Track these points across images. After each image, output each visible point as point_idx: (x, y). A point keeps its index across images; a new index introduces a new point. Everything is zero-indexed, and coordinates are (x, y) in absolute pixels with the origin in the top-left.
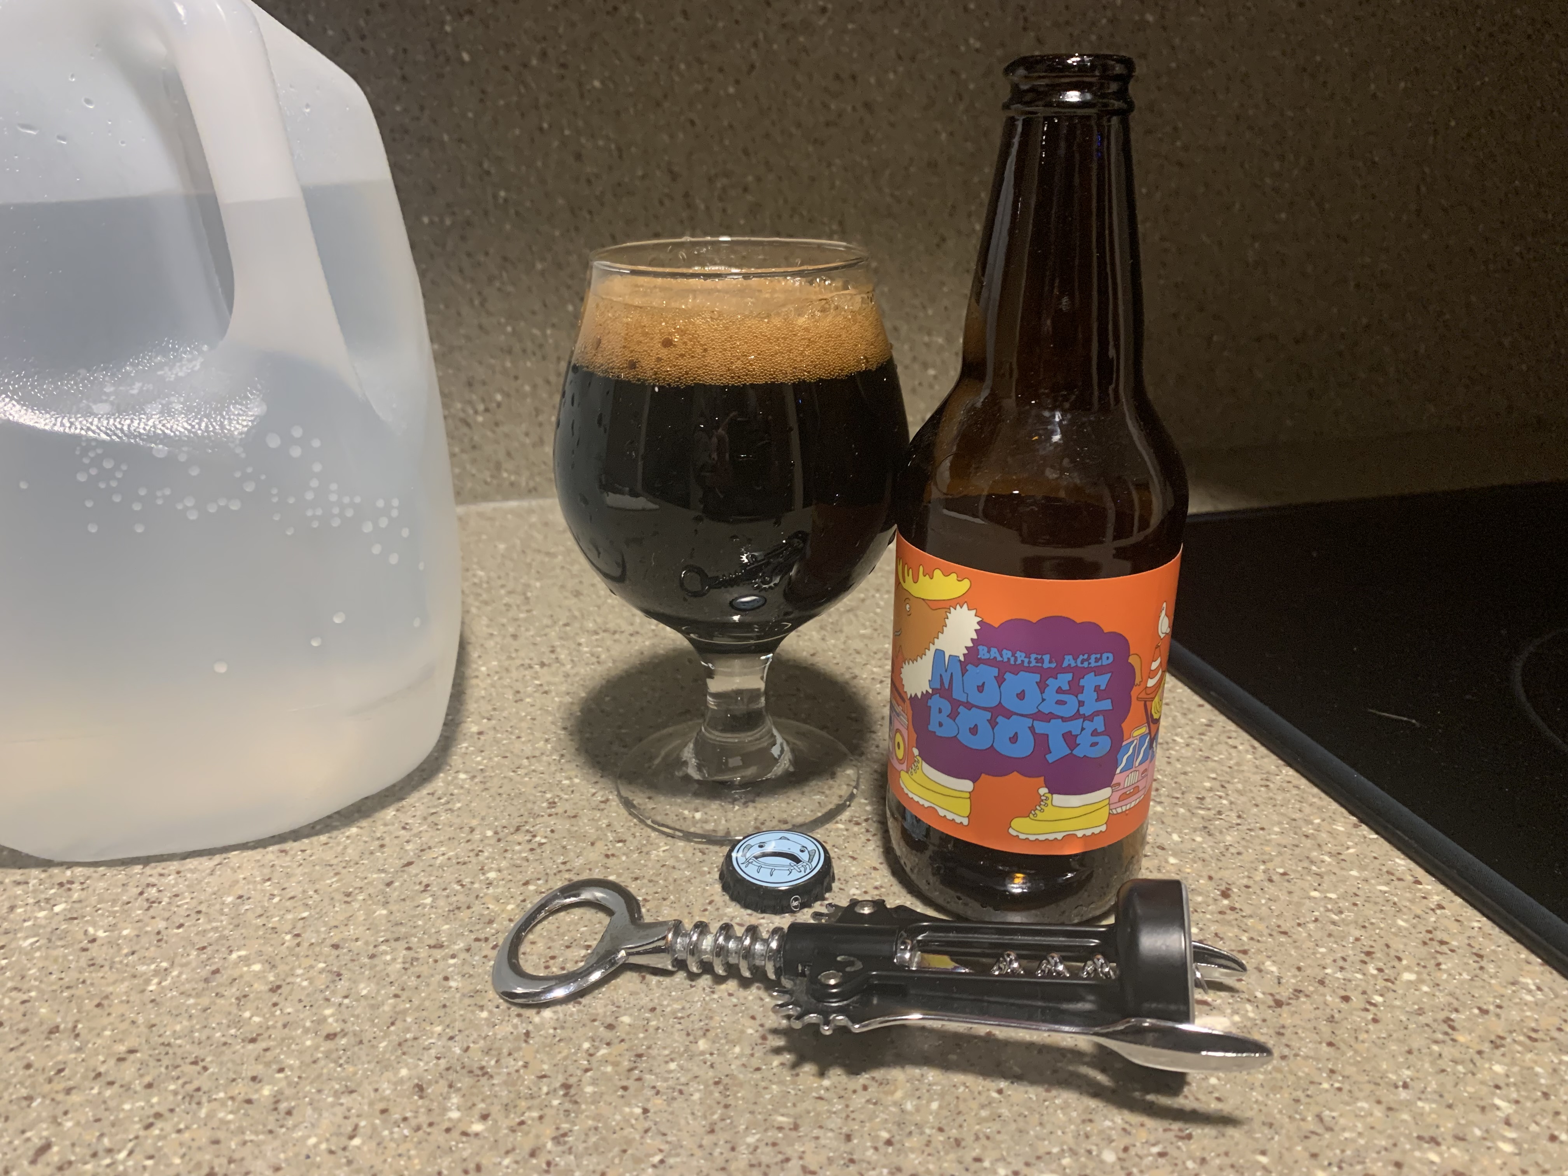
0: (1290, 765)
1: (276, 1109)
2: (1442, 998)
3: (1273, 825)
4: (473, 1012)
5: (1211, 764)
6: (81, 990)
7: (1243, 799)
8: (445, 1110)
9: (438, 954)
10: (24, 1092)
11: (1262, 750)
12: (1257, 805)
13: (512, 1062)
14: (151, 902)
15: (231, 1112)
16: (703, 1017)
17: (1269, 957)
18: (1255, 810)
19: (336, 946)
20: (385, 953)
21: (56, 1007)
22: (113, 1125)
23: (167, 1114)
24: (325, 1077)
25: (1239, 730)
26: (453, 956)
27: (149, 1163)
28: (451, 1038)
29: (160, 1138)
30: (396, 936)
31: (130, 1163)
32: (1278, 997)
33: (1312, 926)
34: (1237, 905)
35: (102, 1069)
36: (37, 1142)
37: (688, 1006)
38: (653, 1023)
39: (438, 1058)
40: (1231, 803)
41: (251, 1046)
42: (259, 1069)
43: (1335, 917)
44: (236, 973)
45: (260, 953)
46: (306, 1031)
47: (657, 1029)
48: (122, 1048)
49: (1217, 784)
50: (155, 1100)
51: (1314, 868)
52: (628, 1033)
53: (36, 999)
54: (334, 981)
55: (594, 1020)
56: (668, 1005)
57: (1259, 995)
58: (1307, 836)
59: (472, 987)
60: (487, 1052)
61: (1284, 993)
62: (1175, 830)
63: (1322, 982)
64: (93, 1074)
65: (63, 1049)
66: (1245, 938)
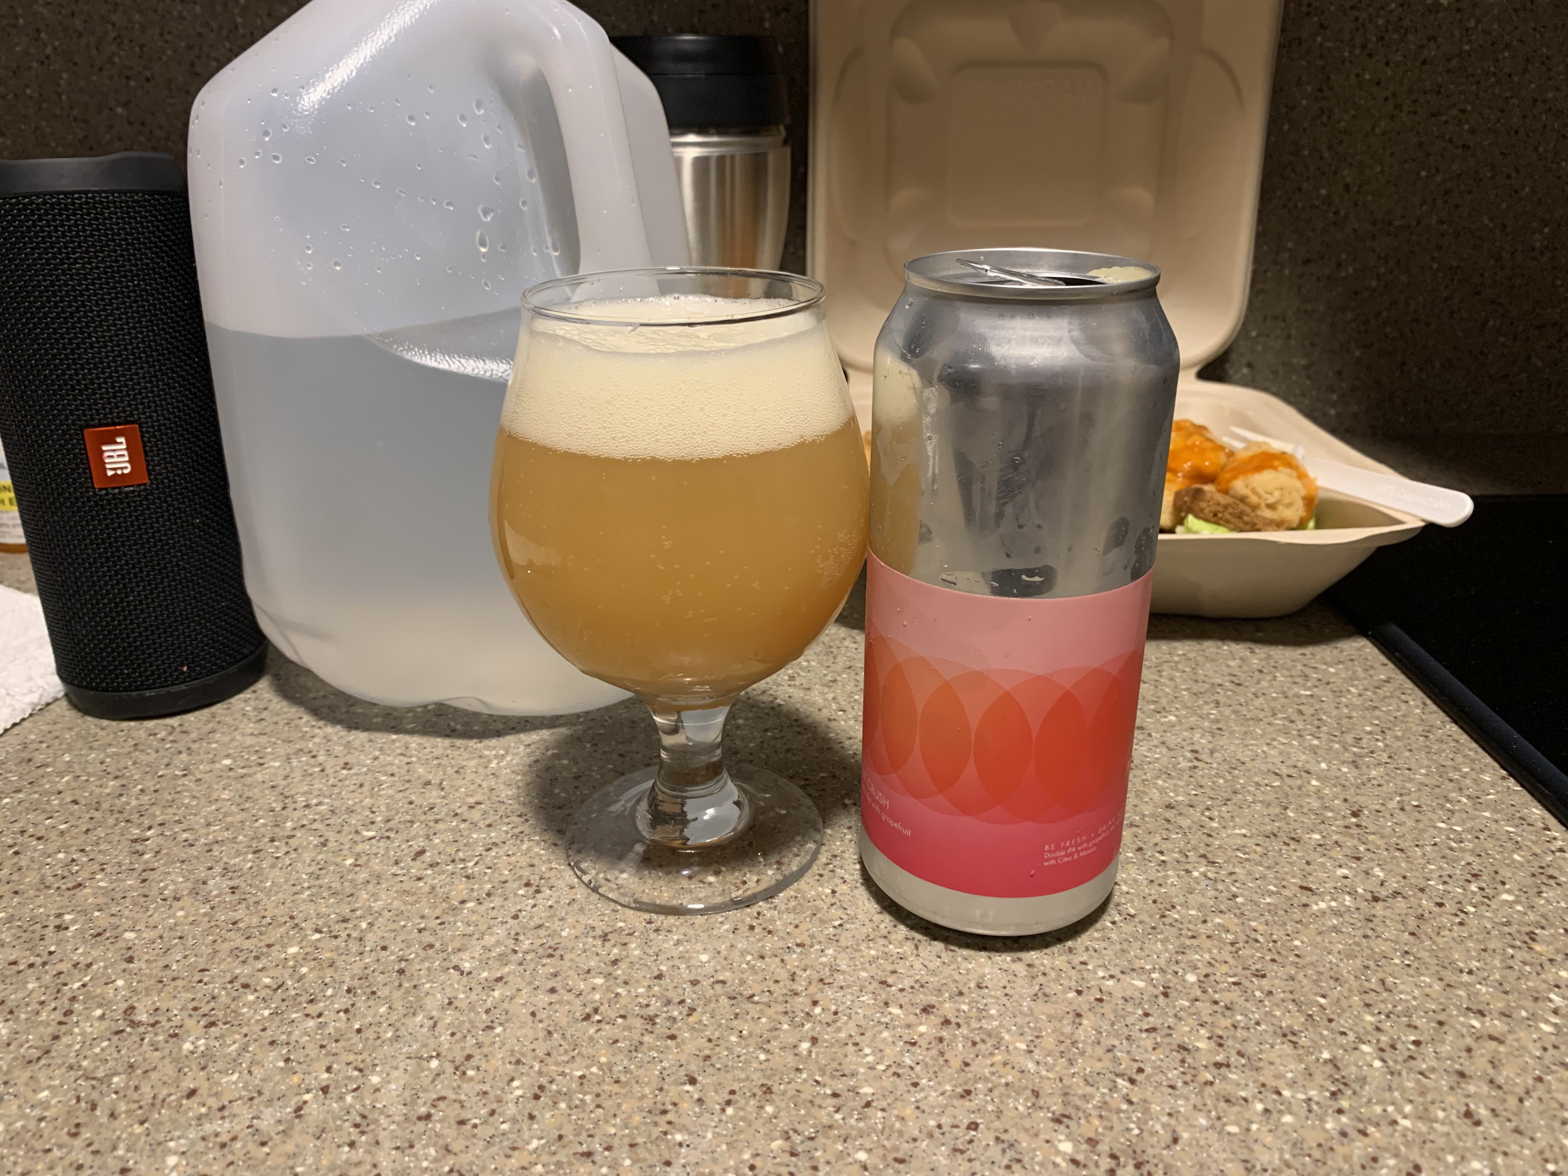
0: (1456, 722)
2: (1532, 917)
3: (1421, 767)
5: (1377, 713)
6: (445, 761)
7: (1399, 744)
10: (408, 818)
11: (1433, 707)
12: (1410, 750)
17: (1379, 865)
18: (1408, 754)
19: (622, 755)
22: (465, 845)
23: (501, 844)
25: (1416, 688)
27: (488, 871)
29: (495, 857)
31: (476, 869)
32: (1376, 894)
33: (1429, 848)
34: (1363, 824)
36: (416, 848)
40: (1386, 745)
41: (558, 811)
43: (1454, 845)
45: (568, 753)
49: (1378, 729)
50: (493, 835)
51: (1448, 805)
53: (416, 763)
57: (1360, 890)
58: (1451, 780)
61: (1383, 893)
62: (1324, 760)
63: (1422, 890)
64: (453, 814)
65: (433, 795)
66: (1362, 849)
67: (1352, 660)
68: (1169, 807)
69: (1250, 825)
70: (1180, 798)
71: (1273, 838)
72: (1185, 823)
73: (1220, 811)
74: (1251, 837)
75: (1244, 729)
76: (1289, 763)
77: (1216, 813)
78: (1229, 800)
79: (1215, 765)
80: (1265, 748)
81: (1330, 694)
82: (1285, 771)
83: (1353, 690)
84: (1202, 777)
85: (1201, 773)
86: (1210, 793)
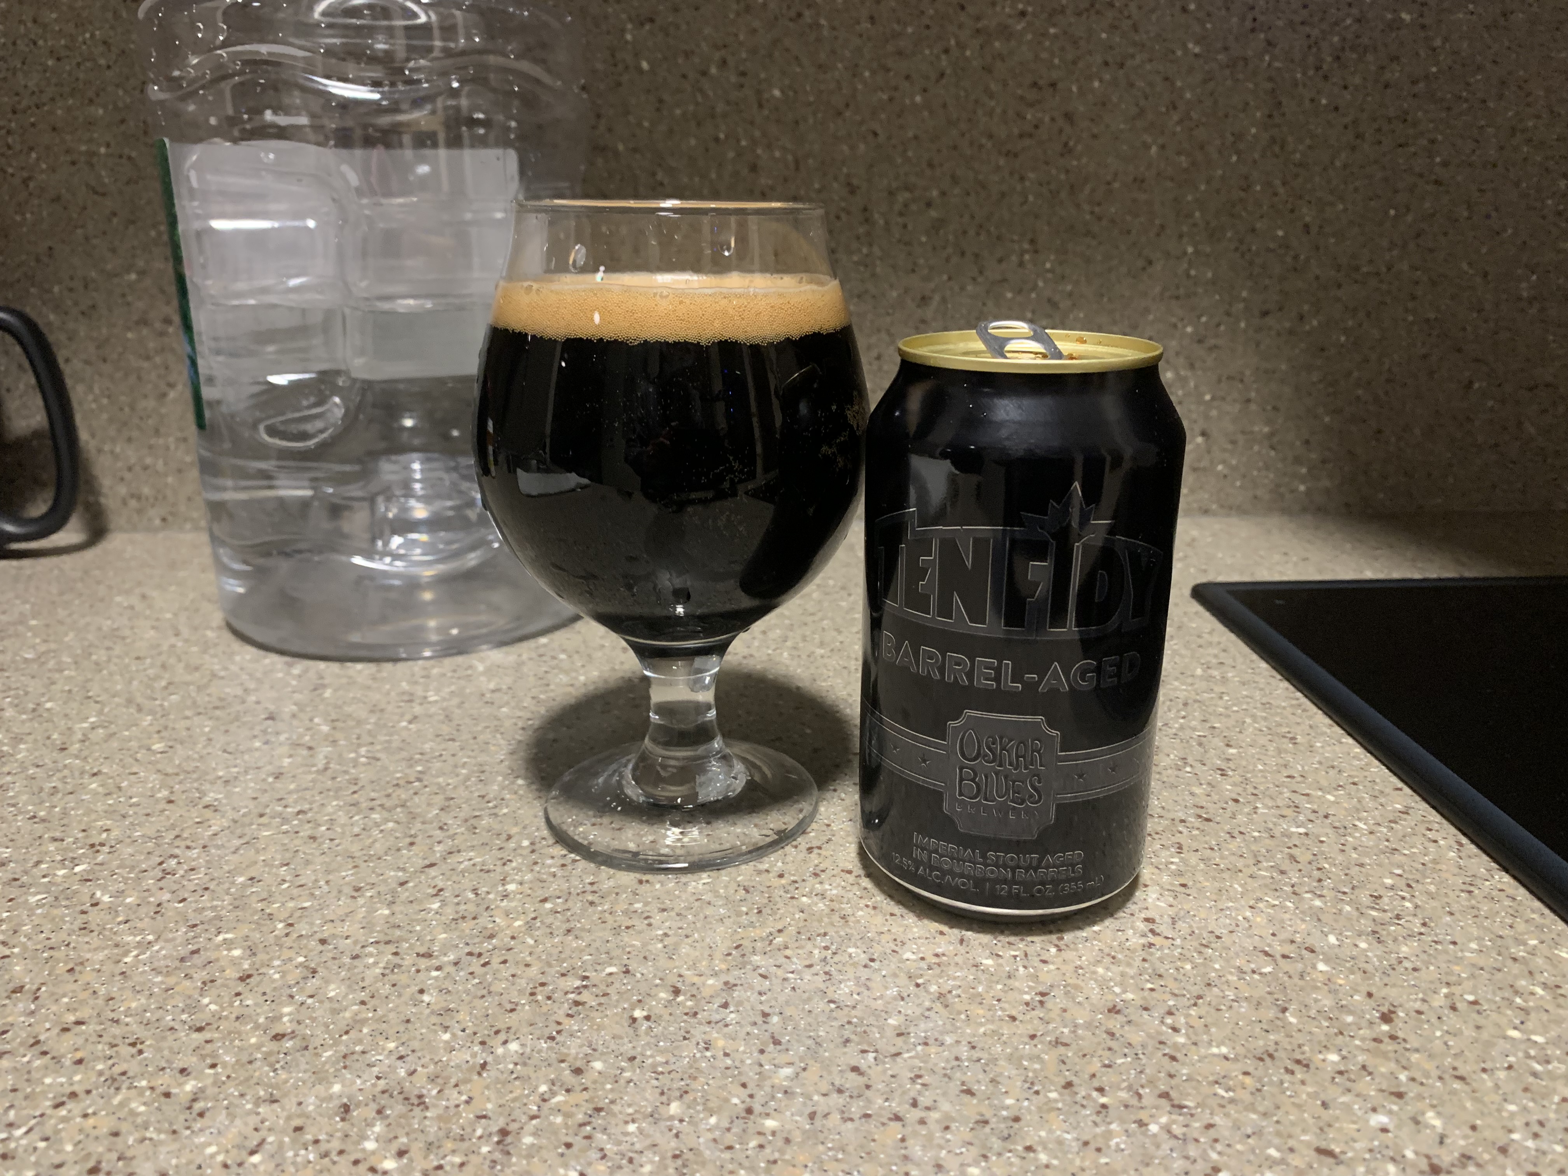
0: (1507, 871)
1: (190, 1108)
3: (1470, 941)
4: (436, 1032)
5: (1397, 858)
6: (61, 953)
7: (1434, 903)
8: (363, 1137)
9: (423, 963)
11: (1473, 849)
12: (1451, 914)
13: (456, 1095)
14: (166, 872)
15: (145, 1104)
16: (686, 1076)
17: (1433, 1106)
18: (1448, 918)
20: (371, 955)
21: (30, 967)
23: (82, 1095)
24: (255, 1080)
25: (1444, 821)
26: (438, 968)
28: (401, 1058)
30: (388, 938)
32: (1435, 1161)
33: (1502, 1075)
34: (1400, 1034)
35: (42, 1038)
37: (673, 1060)
38: (627, 1074)
39: (378, 1078)
40: (1417, 907)
42: (190, 1061)
43: (1538, 1068)
44: (212, 955)
45: (246, 938)
46: (257, 1027)
47: (630, 1081)
48: (72, 1018)
49: (1402, 883)
51: (1518, 1000)
52: (595, 1082)
53: (17, 956)
54: (305, 978)
55: (563, 1061)
56: (652, 1056)
57: (1409, 1154)
58: (1515, 959)
59: (444, 1004)
60: (432, 1079)
61: (1446, 1158)
62: (1333, 930)
63: (1503, 1150)
64: (32, 1041)
65: (17, 1010)
66: (1403, 1077)
67: (1354, 784)
68: (1114, 1010)
69: (1231, 1039)
70: (1129, 996)
71: (1268, 1060)
72: (1137, 1037)
73: (1188, 1016)
74: (1236, 1059)
75: (1217, 885)
76: (1283, 936)
77: (1183, 1020)
78: (1200, 997)
79: (1178, 942)
80: (1248, 914)
81: (1330, 831)
82: (1278, 949)
83: (1361, 825)
84: (1161, 960)
85: (1159, 954)
86: (1172, 985)
